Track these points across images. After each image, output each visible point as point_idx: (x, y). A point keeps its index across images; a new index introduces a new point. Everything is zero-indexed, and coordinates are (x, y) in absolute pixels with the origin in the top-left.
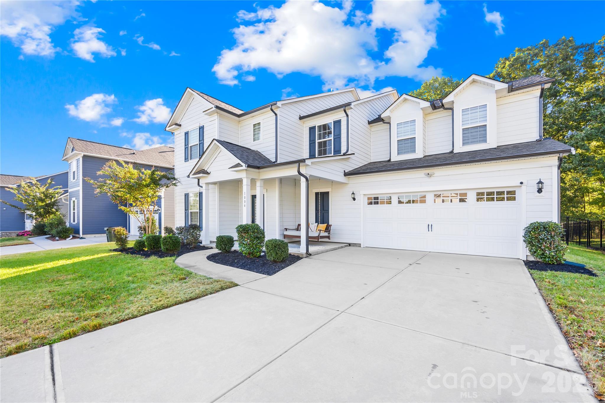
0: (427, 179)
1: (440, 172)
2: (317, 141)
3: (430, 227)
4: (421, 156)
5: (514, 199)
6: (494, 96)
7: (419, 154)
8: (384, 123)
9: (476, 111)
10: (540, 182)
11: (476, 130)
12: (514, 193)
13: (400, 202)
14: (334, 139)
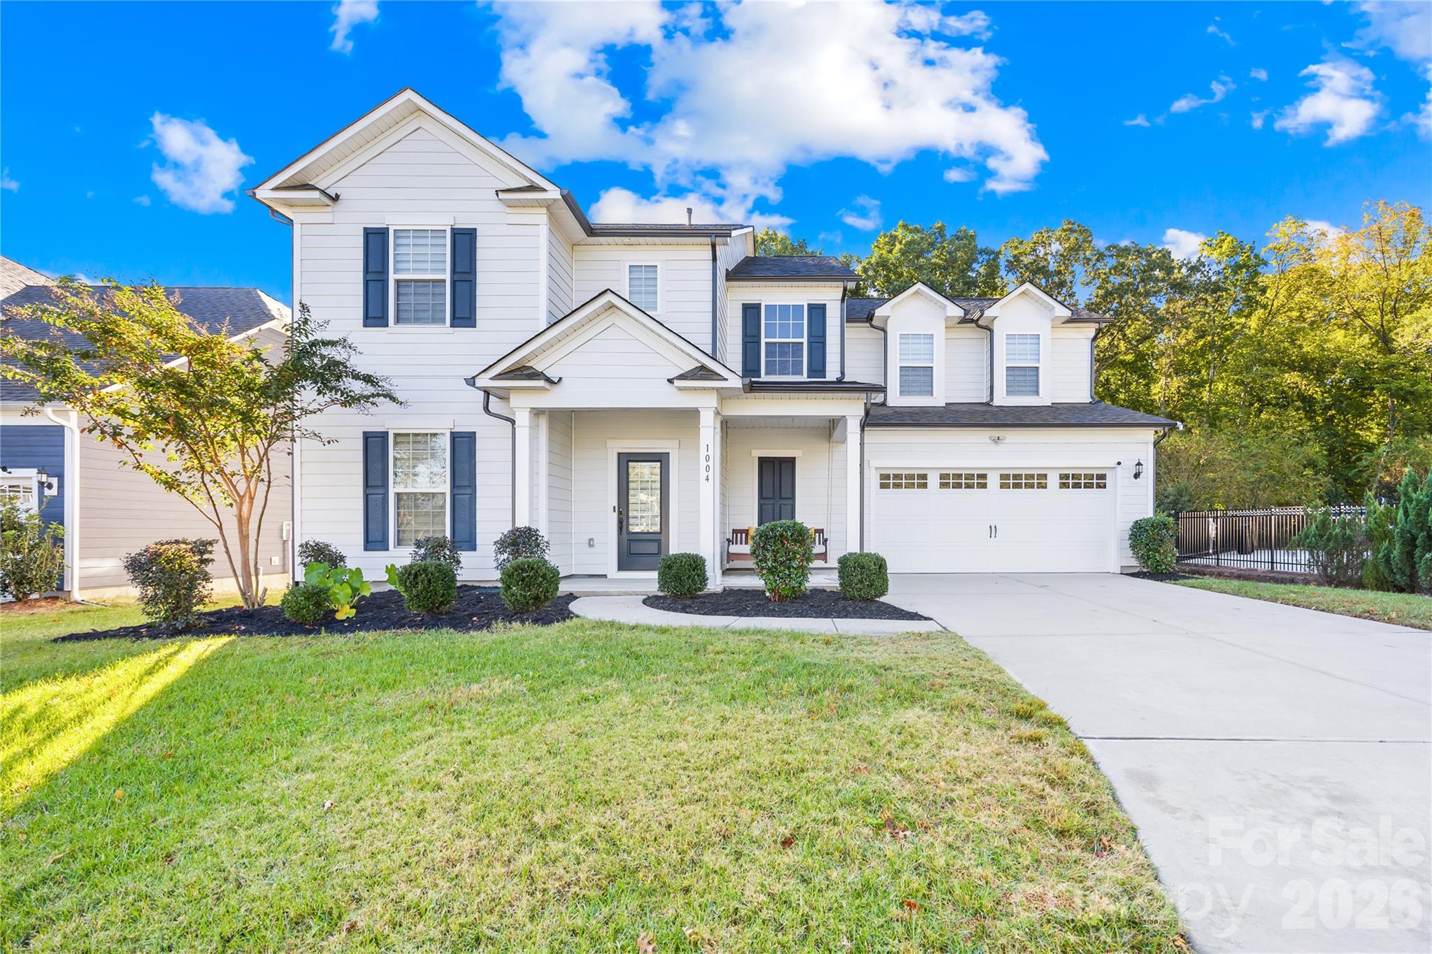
0: (993, 447)
1: (1014, 437)
2: (763, 340)
3: (993, 530)
4: (941, 403)
5: (1105, 487)
6: (1049, 324)
7: (938, 399)
8: (872, 326)
9: (1024, 341)
10: (1139, 464)
11: (1022, 373)
12: (1103, 477)
13: (943, 485)
14: (810, 343)
